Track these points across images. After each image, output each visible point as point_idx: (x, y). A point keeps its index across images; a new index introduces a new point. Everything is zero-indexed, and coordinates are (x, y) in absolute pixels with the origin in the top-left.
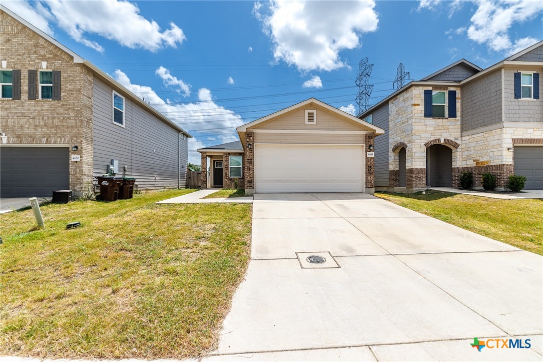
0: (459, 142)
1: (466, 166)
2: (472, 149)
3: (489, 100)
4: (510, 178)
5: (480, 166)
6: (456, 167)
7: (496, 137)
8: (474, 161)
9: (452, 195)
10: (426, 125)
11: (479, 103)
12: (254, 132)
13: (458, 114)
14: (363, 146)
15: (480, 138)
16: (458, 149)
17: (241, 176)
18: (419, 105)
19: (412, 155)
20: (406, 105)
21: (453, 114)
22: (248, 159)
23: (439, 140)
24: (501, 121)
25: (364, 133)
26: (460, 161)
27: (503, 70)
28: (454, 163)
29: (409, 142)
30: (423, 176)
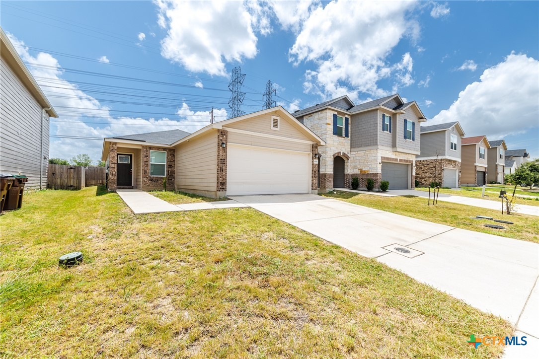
0: (349, 155)
1: (353, 173)
2: (358, 161)
3: (370, 129)
4: (381, 183)
5: (363, 174)
6: (347, 173)
7: (373, 155)
8: (359, 170)
9: (357, 194)
10: (333, 140)
11: (363, 130)
12: (228, 130)
13: (349, 135)
14: (309, 154)
15: (363, 154)
16: (349, 161)
17: (164, 175)
18: (330, 124)
19: (325, 163)
20: (321, 122)
21: (347, 136)
22: (221, 159)
23: (340, 153)
24: (376, 144)
25: (311, 143)
26: (350, 169)
27: (378, 111)
28: (346, 171)
29: (323, 152)
30: (332, 179)
